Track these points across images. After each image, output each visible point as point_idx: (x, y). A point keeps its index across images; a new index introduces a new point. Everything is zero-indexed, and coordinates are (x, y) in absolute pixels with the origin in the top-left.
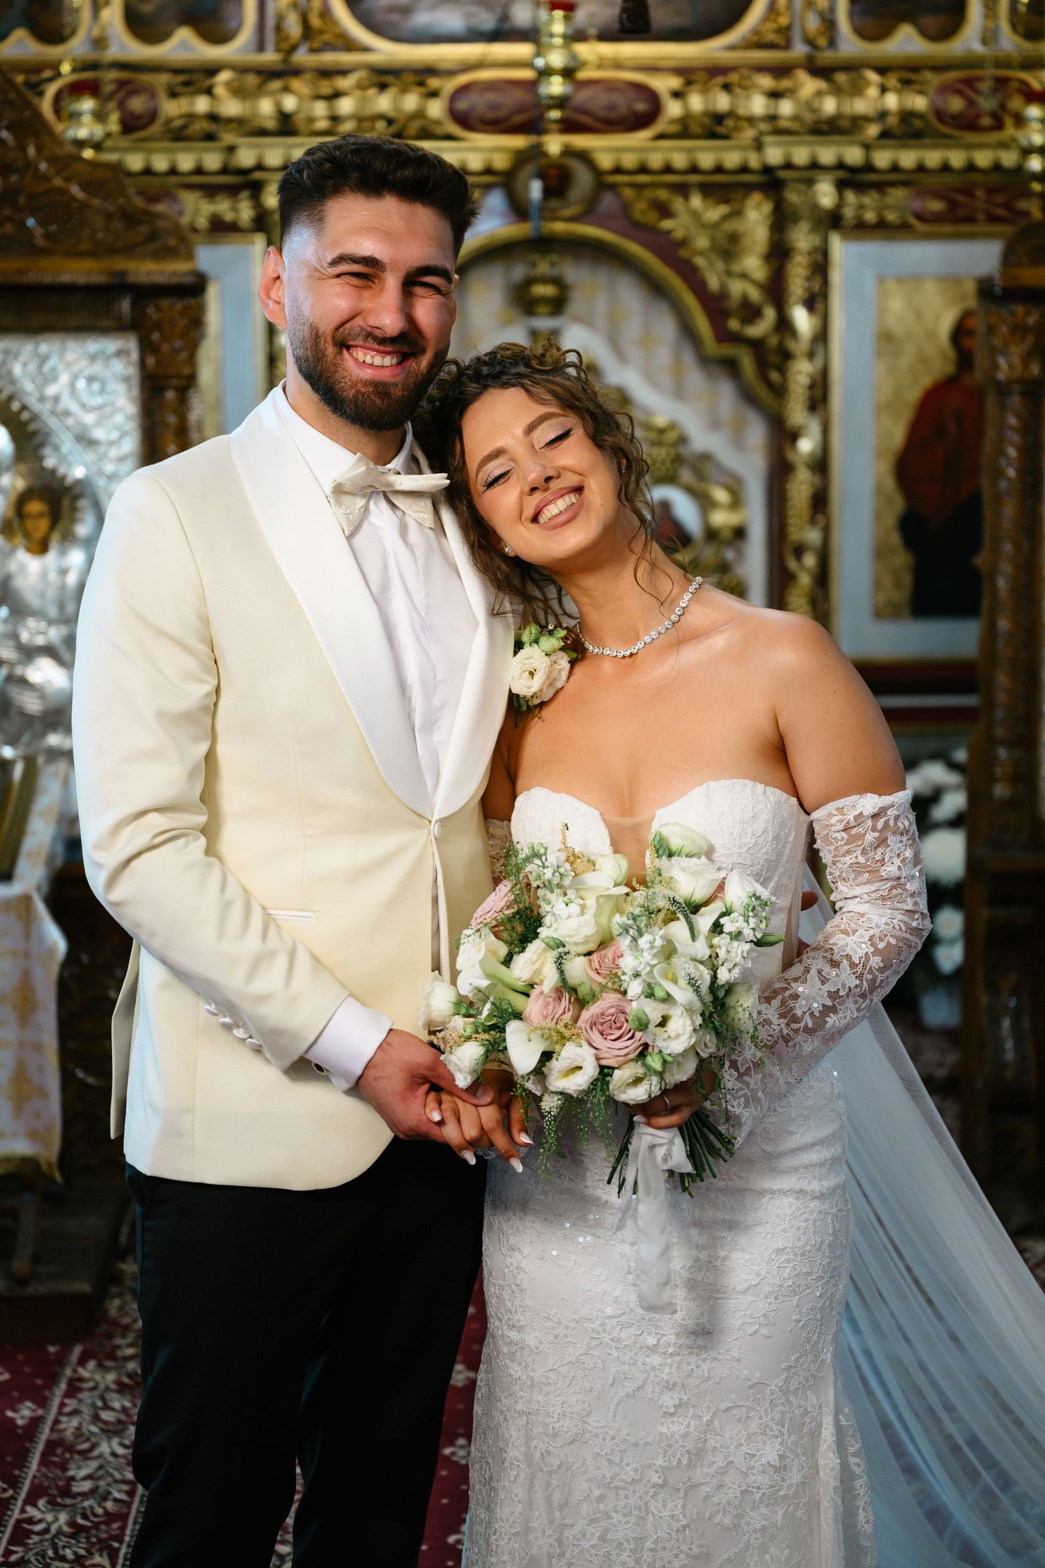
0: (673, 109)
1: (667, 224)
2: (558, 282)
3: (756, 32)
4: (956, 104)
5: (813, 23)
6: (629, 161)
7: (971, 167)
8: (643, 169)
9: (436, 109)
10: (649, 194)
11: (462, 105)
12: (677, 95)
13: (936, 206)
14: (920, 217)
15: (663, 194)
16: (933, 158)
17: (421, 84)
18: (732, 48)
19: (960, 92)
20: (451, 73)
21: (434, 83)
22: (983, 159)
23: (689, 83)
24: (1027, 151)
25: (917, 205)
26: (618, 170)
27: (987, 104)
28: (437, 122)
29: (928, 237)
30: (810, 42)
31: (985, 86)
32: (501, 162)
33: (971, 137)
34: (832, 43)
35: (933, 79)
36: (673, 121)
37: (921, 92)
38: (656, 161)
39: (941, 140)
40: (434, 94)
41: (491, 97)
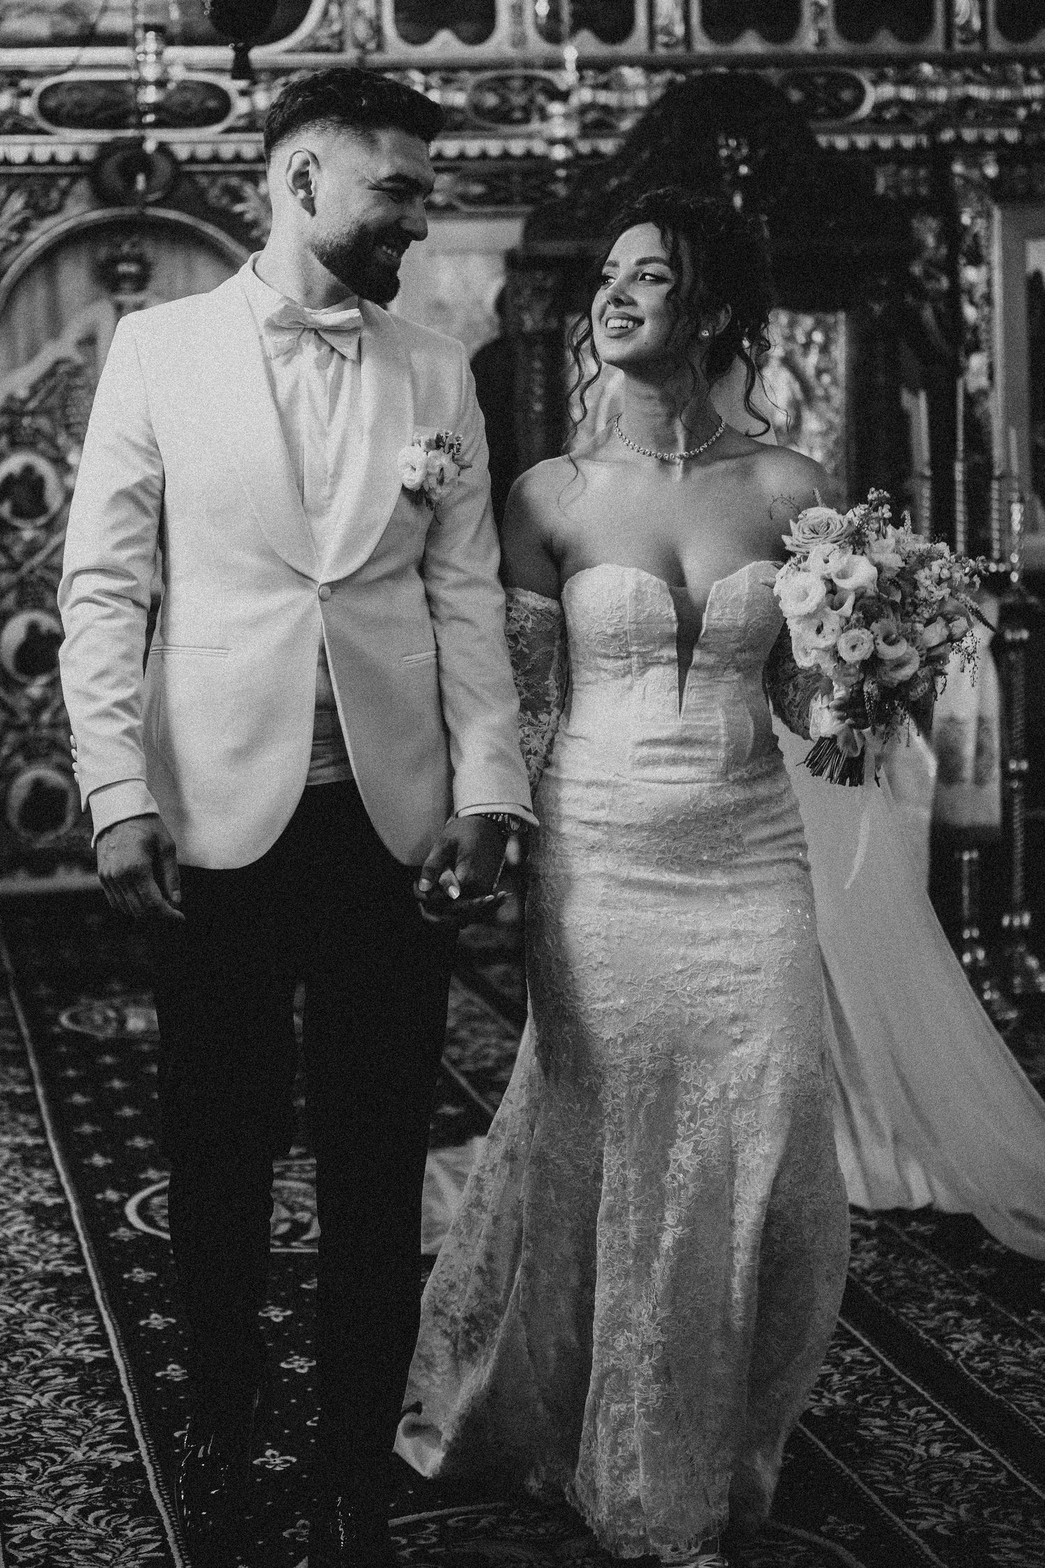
0: (241, 106)
1: (239, 208)
2: (140, 260)
3: (311, 36)
4: (491, 100)
5: (361, 30)
6: (204, 151)
7: (506, 155)
8: (216, 159)
9: (27, 107)
10: (221, 181)
11: (52, 103)
12: (244, 93)
13: (477, 189)
14: (465, 198)
15: (234, 181)
16: (473, 147)
17: (14, 84)
18: (290, 51)
19: (494, 90)
20: (40, 75)
21: (25, 84)
22: (517, 147)
23: (254, 82)
24: (552, 142)
25: (460, 189)
26: (193, 159)
27: (518, 100)
28: (29, 119)
29: (471, 216)
30: (361, 46)
31: (516, 84)
32: (87, 153)
33: (506, 129)
34: (380, 47)
35: (470, 79)
36: (240, 117)
37: (460, 89)
38: (227, 151)
39: (478, 131)
40: (27, 93)
41: (76, 96)
